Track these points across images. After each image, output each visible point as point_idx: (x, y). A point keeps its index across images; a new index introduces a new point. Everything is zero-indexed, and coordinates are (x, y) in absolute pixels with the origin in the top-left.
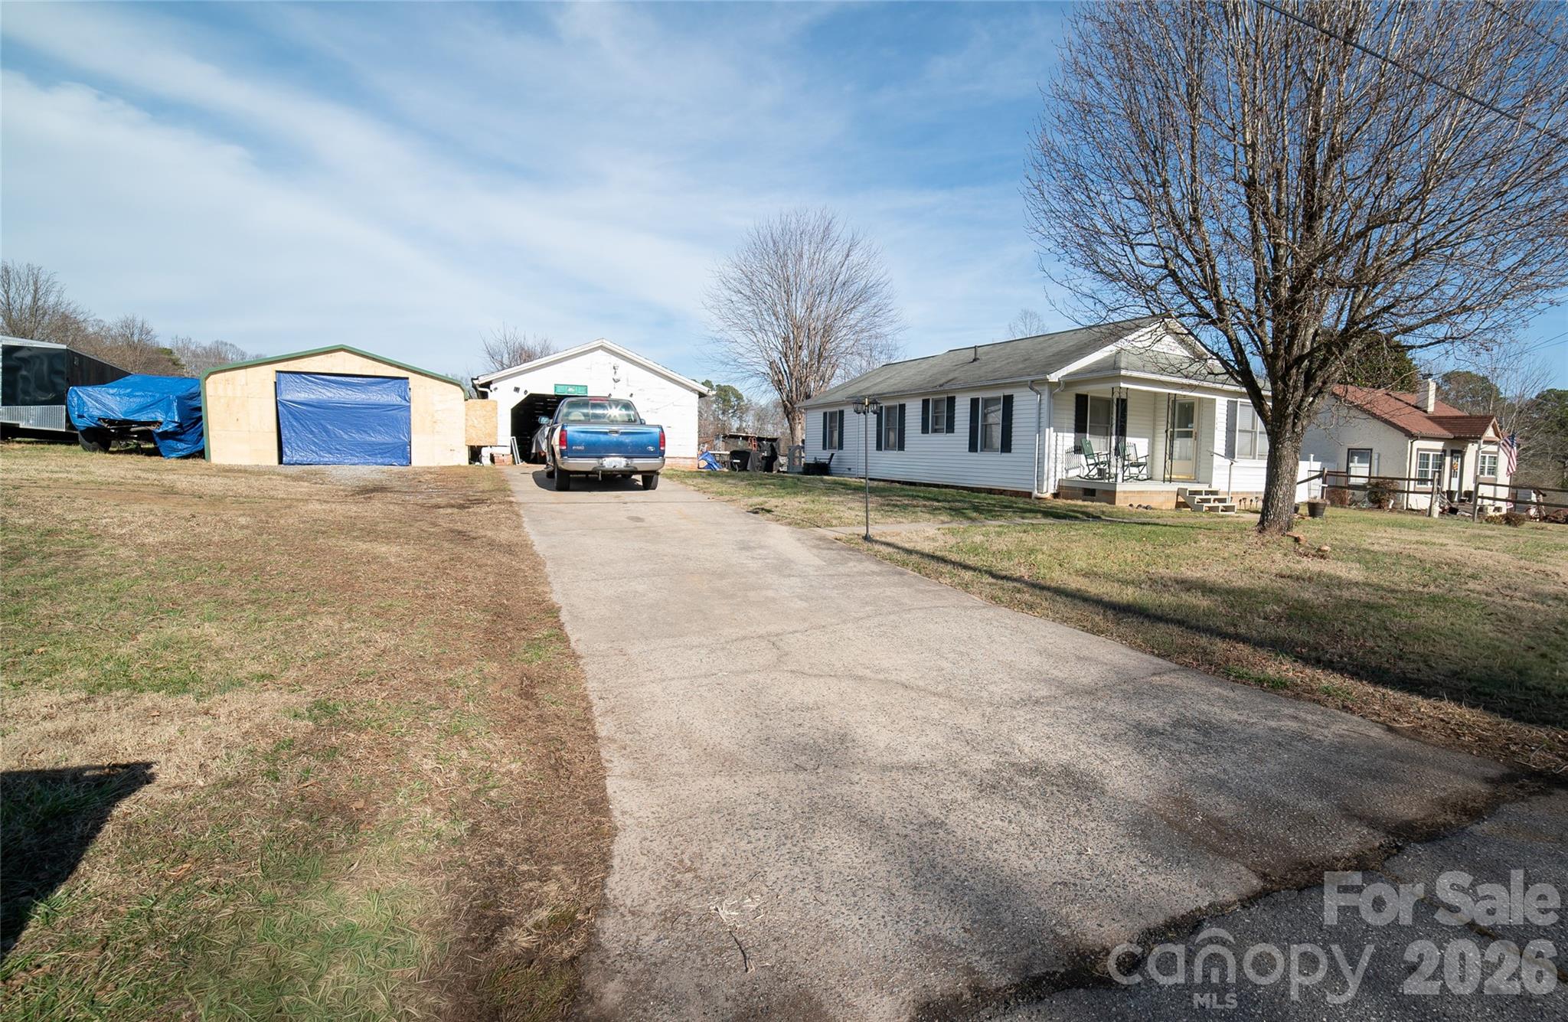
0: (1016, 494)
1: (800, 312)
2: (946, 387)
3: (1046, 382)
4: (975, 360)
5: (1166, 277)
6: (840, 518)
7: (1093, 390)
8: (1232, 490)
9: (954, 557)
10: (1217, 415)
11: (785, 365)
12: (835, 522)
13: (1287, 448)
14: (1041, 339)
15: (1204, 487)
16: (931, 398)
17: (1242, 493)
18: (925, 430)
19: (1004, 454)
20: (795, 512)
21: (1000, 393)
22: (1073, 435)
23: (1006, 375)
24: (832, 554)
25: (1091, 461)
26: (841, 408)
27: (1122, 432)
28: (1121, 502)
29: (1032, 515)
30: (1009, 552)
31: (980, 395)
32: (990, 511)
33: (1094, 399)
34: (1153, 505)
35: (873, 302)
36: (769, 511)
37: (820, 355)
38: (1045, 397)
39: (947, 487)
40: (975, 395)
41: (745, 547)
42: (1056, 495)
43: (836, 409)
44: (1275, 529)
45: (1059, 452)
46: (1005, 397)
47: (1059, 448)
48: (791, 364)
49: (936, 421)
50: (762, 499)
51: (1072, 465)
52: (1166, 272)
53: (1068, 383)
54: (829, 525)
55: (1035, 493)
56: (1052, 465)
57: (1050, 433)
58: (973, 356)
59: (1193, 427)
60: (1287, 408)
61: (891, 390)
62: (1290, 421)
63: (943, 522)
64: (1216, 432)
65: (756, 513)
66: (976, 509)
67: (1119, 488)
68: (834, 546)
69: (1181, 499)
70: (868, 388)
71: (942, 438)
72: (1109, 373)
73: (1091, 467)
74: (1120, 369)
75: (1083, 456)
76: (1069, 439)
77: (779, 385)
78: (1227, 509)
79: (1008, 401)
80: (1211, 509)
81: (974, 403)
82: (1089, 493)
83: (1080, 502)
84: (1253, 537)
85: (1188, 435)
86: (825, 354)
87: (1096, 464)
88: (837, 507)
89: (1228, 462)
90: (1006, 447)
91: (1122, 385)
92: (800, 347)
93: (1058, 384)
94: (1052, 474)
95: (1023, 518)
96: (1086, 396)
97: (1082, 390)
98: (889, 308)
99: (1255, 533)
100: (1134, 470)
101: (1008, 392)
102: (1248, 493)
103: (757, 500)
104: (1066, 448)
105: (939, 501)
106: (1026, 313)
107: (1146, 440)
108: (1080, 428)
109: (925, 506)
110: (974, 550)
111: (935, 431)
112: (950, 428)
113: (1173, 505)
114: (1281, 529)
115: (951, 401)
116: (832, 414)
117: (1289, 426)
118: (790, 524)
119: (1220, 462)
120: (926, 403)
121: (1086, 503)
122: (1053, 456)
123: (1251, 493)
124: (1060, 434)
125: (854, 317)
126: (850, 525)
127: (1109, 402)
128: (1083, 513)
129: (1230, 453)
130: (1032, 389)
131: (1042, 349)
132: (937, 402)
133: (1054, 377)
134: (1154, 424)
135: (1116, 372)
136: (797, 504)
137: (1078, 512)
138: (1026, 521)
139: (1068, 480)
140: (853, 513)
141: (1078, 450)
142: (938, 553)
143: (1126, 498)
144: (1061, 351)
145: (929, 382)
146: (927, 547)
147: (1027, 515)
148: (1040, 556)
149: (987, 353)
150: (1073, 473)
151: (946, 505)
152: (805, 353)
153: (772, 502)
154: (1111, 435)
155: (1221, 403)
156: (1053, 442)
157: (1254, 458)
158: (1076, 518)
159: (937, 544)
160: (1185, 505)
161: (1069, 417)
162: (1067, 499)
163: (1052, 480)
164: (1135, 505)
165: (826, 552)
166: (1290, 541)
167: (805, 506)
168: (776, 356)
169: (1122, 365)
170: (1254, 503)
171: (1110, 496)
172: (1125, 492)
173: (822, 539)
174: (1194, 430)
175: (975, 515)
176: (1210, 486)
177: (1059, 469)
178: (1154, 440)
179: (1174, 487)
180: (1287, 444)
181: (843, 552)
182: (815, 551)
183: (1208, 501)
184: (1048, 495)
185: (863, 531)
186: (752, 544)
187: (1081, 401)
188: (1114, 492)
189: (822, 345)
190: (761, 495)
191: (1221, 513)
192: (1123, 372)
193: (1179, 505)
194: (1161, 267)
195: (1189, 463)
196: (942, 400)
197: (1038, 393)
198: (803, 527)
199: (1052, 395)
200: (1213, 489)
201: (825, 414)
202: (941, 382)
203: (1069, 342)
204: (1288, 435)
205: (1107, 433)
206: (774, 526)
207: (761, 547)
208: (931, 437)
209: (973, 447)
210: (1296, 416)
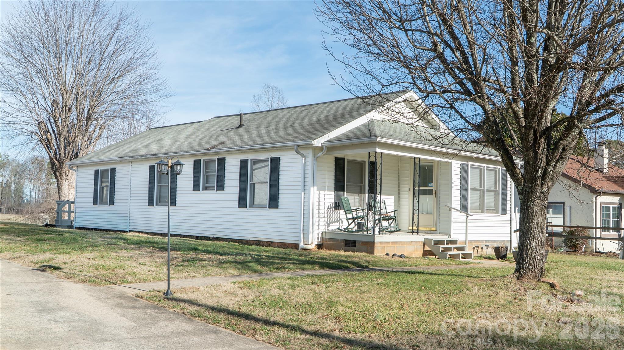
0: (284, 245)
1: (69, 77)
2: (218, 150)
3: (311, 147)
4: (240, 126)
5: (434, 58)
6: (134, 274)
7: (349, 154)
8: (469, 239)
9: (259, 313)
10: (453, 176)
11: (53, 125)
12: (130, 278)
13: (537, 206)
14: (299, 109)
15: (445, 238)
16: (202, 158)
17: (475, 242)
18: (196, 187)
19: (272, 210)
20: (85, 268)
21: (268, 156)
22: (333, 193)
23: (273, 140)
24: (139, 313)
25: (350, 216)
26: (113, 167)
27: (372, 190)
28: (379, 252)
29: (310, 267)
30: (309, 305)
31: (250, 157)
32: (272, 264)
33: (349, 161)
34: (406, 254)
35: (141, 70)
36: (57, 268)
37: (89, 118)
38: (310, 159)
39: (217, 239)
40: (244, 157)
41: (44, 309)
42: (319, 246)
43: (108, 167)
44: (530, 276)
45: (322, 208)
46: (272, 159)
47: (322, 204)
48: (59, 124)
49: (207, 179)
50: (47, 256)
51: (333, 219)
52: (434, 54)
53: (330, 148)
54: (124, 281)
55: (302, 245)
56: (316, 219)
57: (314, 191)
58: (238, 123)
59: (433, 186)
60: (537, 171)
61: (163, 151)
62: (539, 182)
63: (234, 276)
64: (453, 190)
65: (43, 271)
66: (258, 261)
67: (377, 239)
68: (137, 304)
69: (427, 248)
70: (140, 149)
71: (213, 195)
72: (367, 140)
73: (350, 221)
74: (376, 136)
75: (342, 212)
76: (330, 197)
77: (47, 145)
78: (465, 256)
79: (275, 163)
80: (452, 256)
81: (244, 164)
82: (350, 244)
83: (342, 253)
84: (514, 284)
85: (429, 192)
86: (94, 116)
87: (354, 219)
88: (128, 262)
89: (464, 216)
90: (274, 202)
91: (378, 150)
92: (70, 110)
93: (321, 148)
94: (316, 227)
95: (303, 270)
96: (344, 159)
97: (341, 154)
98: (154, 77)
99: (514, 280)
100: (385, 223)
101: (275, 155)
102: (479, 241)
103: (43, 257)
104: (327, 204)
105: (221, 255)
106: (268, 87)
107: (393, 197)
108: (339, 187)
109: (210, 260)
110: (275, 303)
111: (206, 188)
112: (221, 186)
113: (420, 253)
114: (535, 276)
115: (221, 162)
116: (103, 172)
117: (538, 187)
118: (84, 282)
119: (457, 216)
120: (197, 163)
121: (348, 253)
122: (316, 211)
123: (482, 241)
124: (322, 192)
125: (121, 84)
126: (145, 281)
127: (361, 164)
128: (353, 263)
129: (464, 208)
130: (298, 152)
131: (301, 118)
132: (207, 163)
133: (318, 142)
134: (399, 183)
135: (373, 139)
136: (86, 261)
137: (349, 262)
138: (307, 272)
139: (330, 232)
140: (146, 268)
141: (337, 206)
142: (244, 310)
143: (383, 248)
144: (319, 120)
145: (200, 145)
146: (231, 303)
147: (306, 266)
148: (341, 309)
149: (250, 121)
150: (334, 227)
151: (230, 258)
152: (73, 115)
153: (59, 259)
154: (364, 193)
155: (456, 165)
156: (316, 200)
157: (483, 212)
158: (348, 268)
159: (238, 299)
160: (431, 253)
161: (329, 178)
162: (330, 249)
163: (315, 233)
164: (391, 254)
165: (131, 311)
166: (548, 288)
167: (96, 263)
168: (44, 116)
169: (378, 133)
170: (485, 250)
171: (369, 247)
172: (381, 243)
173: (123, 296)
174: (434, 189)
175: (259, 268)
176: (450, 236)
177: (321, 223)
178: (399, 197)
179: (421, 238)
180: (537, 202)
181: (149, 311)
182: (120, 310)
183: (449, 249)
184: (313, 247)
185: (163, 286)
186: (50, 306)
187: (340, 163)
188: (373, 243)
189: (91, 108)
190: (45, 251)
191: (461, 259)
192: (379, 139)
193: (426, 254)
194: (431, 50)
195: (431, 217)
196: (213, 161)
197: (303, 156)
198: (98, 285)
199: (315, 158)
200: (453, 238)
201: (96, 172)
202: (213, 144)
203: (323, 113)
204: (538, 195)
205: (361, 191)
206: (67, 284)
207: (62, 308)
208: (202, 194)
209: (242, 203)
210: (544, 178)
